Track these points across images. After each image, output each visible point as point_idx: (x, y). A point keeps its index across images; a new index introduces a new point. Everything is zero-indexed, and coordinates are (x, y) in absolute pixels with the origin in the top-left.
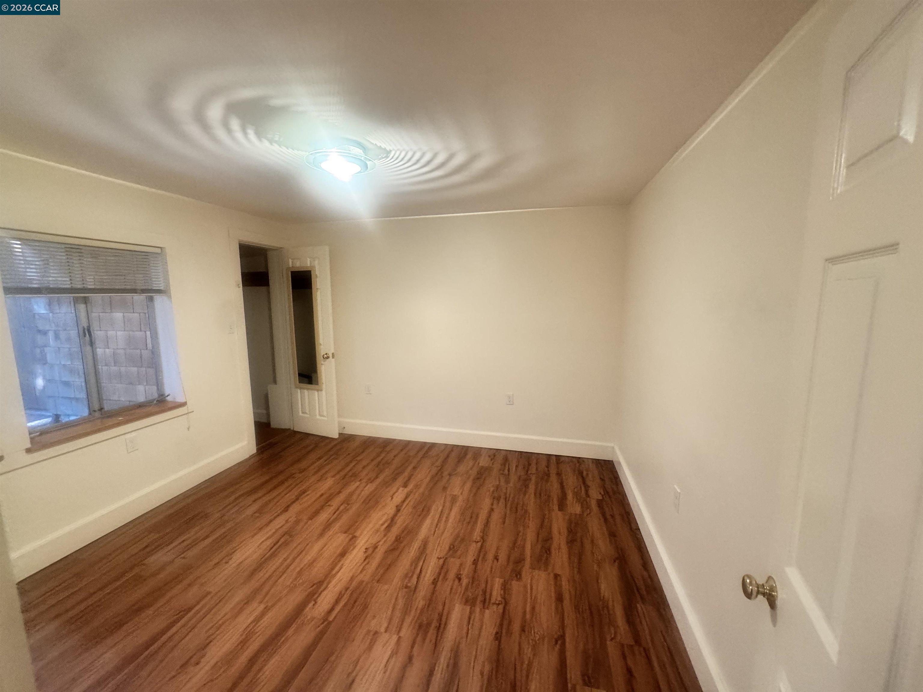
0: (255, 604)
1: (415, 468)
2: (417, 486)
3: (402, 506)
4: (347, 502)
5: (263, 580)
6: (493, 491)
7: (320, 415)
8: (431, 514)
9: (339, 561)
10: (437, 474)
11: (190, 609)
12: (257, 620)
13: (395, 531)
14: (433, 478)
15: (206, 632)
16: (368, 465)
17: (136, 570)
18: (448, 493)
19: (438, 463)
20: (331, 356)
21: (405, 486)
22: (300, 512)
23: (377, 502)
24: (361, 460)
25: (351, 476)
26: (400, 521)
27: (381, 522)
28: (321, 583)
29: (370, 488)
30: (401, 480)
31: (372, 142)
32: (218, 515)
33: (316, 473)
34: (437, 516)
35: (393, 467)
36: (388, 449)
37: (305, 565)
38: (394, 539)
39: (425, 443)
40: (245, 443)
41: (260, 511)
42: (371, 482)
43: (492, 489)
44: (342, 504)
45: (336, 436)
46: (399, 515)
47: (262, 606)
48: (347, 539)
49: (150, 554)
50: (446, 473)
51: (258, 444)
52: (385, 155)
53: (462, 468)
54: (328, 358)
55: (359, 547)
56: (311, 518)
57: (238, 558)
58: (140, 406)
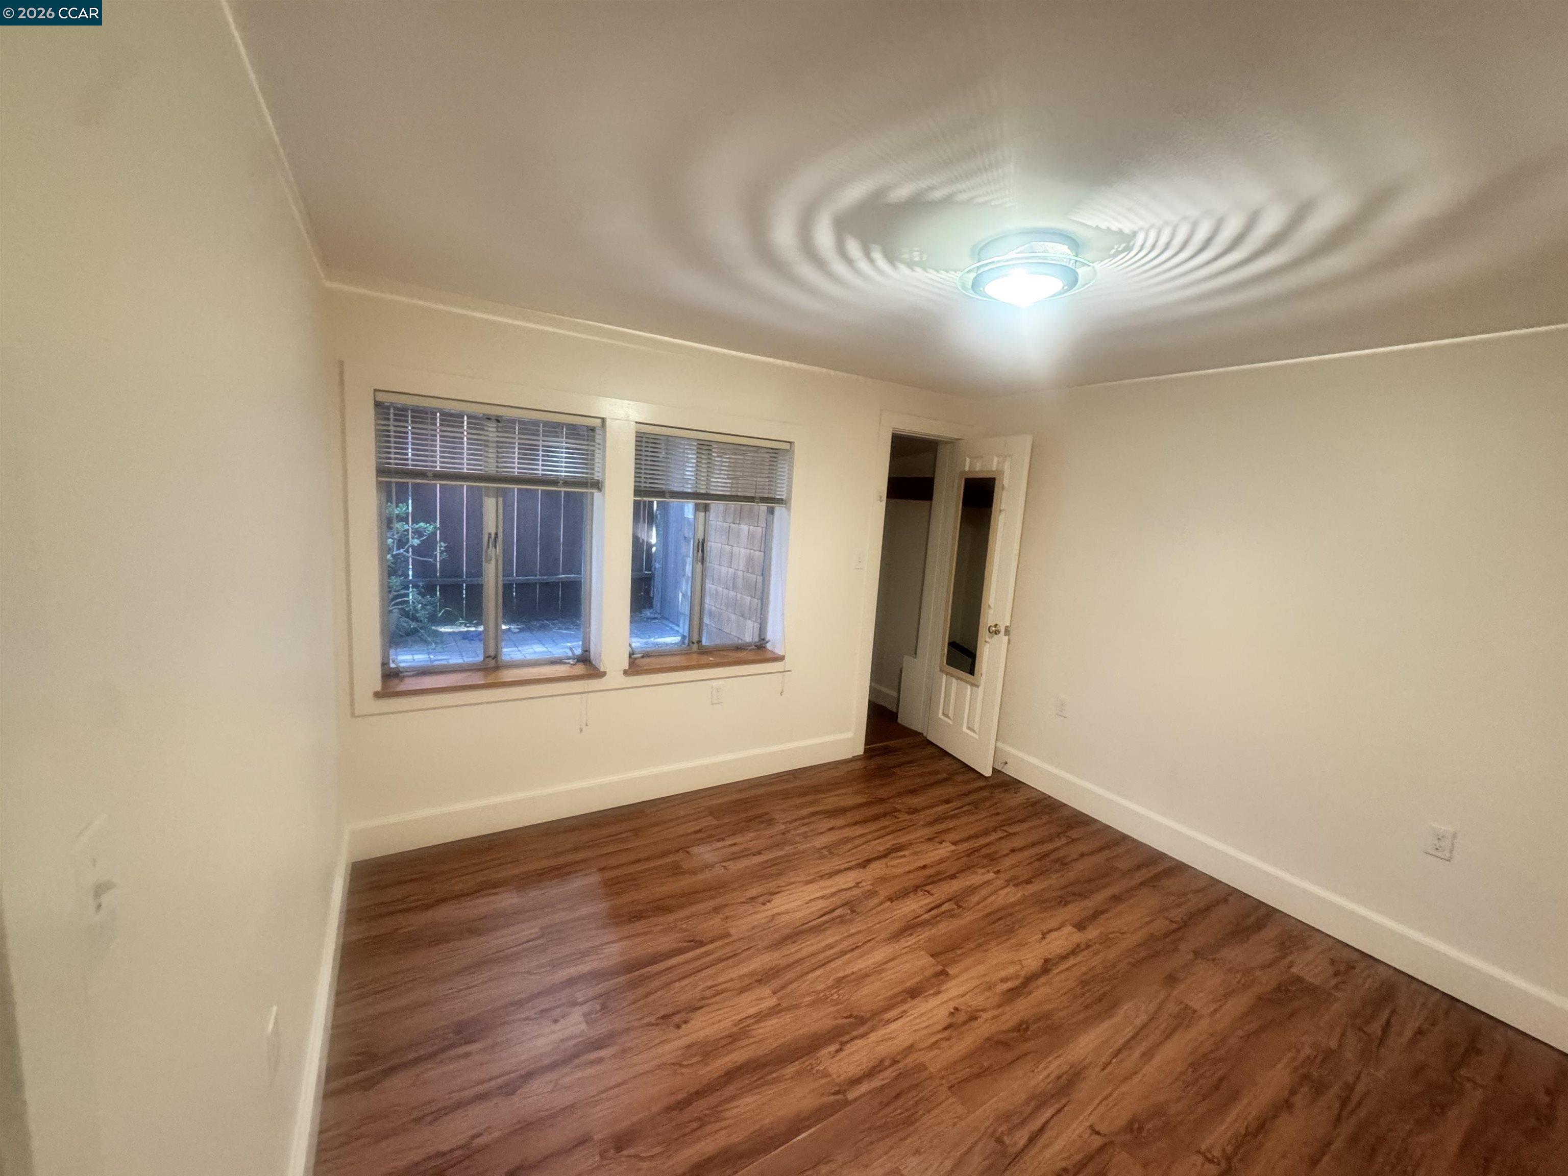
0: (765, 991)
1: (1116, 899)
2: (1106, 940)
3: (1056, 964)
4: (957, 900)
5: (791, 959)
6: (1309, 1060)
7: (969, 728)
8: (1116, 1019)
9: (904, 1001)
10: (1167, 935)
11: (701, 944)
12: (760, 1017)
13: (1022, 1008)
14: (1152, 938)
15: (704, 990)
16: (1022, 849)
17: (681, 855)
18: (1175, 992)
19: (1177, 914)
20: (1003, 630)
21: (1080, 926)
22: (883, 880)
23: (1011, 931)
24: (1014, 834)
25: (985, 857)
26: (1040, 991)
27: (1003, 974)
28: (862, 1021)
29: (1010, 895)
30: (1074, 910)
32: (783, 827)
33: (930, 824)
34: (1128, 1032)
35: (1071, 875)
36: (1074, 834)
37: (853, 973)
38: (1011, 1023)
39: (1162, 856)
40: (850, 735)
41: (830, 850)
42: (1016, 885)
43: (1307, 1051)
44: (950, 900)
45: (988, 773)
46: (1042, 980)
47: (773, 1001)
48: (928, 973)
49: (701, 842)
50: (1184, 947)
51: (867, 742)
53: (1234, 954)
54: (997, 632)
55: (944, 997)
56: (891, 900)
57: (779, 904)
58: (738, 648)
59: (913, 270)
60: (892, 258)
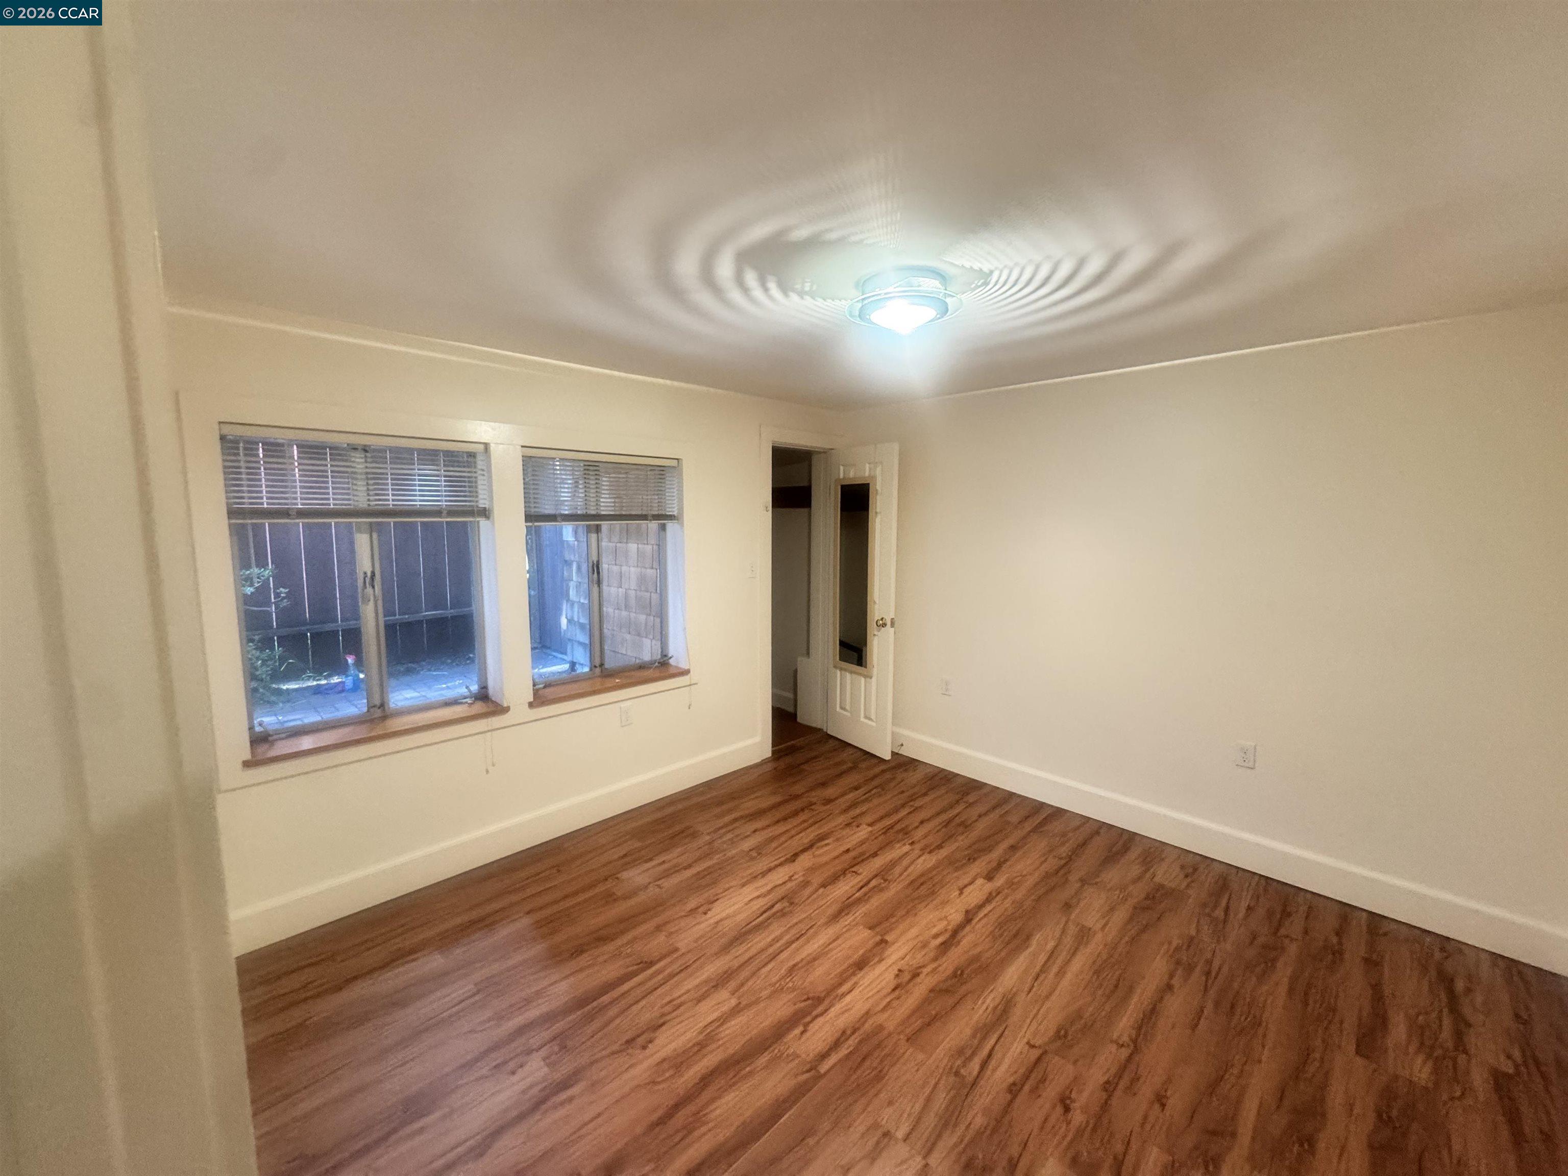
0: (723, 994)
1: (1013, 848)
2: (1011, 884)
3: (976, 913)
4: (883, 874)
5: (742, 960)
6: (1178, 949)
7: (866, 717)
8: (1030, 950)
9: (854, 974)
10: (1057, 872)
11: (651, 964)
12: (724, 1019)
13: (955, 957)
14: (1047, 876)
15: (662, 1007)
16: (929, 820)
17: (609, 884)
18: (1073, 916)
19: (1064, 851)
20: (889, 623)
21: (989, 877)
22: (812, 870)
23: (933, 893)
24: (921, 807)
25: (898, 832)
26: (968, 939)
27: (935, 931)
28: (819, 1000)
29: (926, 862)
30: (983, 864)
31: (956, 263)
32: (708, 838)
33: (846, 811)
34: (1042, 958)
35: (974, 834)
36: (971, 798)
37: (802, 960)
38: (949, 972)
39: (1042, 805)
40: (757, 739)
41: (759, 850)
42: (930, 852)
43: (1176, 942)
44: (876, 876)
45: (888, 757)
46: (968, 928)
47: (733, 1002)
48: (871, 943)
49: (626, 866)
50: (1074, 877)
51: (774, 744)
52: (982, 281)
53: (1113, 875)
54: (884, 625)
55: (889, 961)
56: (824, 885)
57: (719, 911)
58: (642, 667)
59: (802, 298)
60: (784, 288)
